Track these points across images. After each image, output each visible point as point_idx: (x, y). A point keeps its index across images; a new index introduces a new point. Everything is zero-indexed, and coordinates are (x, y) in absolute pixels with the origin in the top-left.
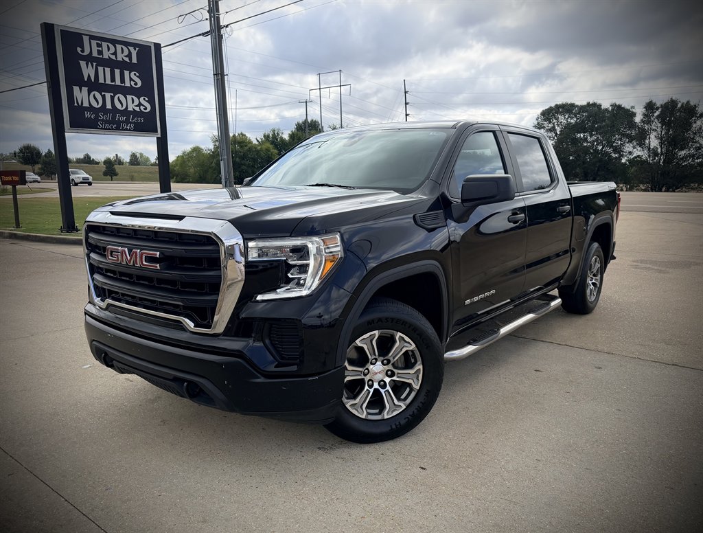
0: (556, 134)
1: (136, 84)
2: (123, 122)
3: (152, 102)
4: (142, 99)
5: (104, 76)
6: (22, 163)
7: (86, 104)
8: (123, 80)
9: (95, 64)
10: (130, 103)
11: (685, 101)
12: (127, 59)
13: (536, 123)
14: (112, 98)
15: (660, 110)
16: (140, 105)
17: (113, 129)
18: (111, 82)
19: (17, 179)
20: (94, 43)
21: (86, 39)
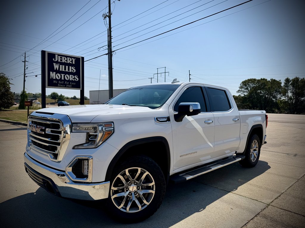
0: (248, 90)
1: (74, 71)
2: (67, 84)
3: (79, 77)
4: (75, 76)
5: (62, 68)
6: (51, 99)
7: (54, 78)
8: (69, 70)
9: (59, 64)
10: (71, 78)
11: (302, 78)
12: (71, 63)
13: (240, 86)
14: (64, 76)
15: (292, 81)
16: (74, 78)
17: (63, 87)
18: (65, 70)
19: (29, 104)
20: (59, 57)
21: (56, 56)
